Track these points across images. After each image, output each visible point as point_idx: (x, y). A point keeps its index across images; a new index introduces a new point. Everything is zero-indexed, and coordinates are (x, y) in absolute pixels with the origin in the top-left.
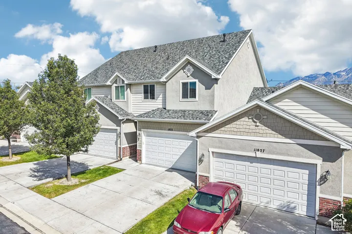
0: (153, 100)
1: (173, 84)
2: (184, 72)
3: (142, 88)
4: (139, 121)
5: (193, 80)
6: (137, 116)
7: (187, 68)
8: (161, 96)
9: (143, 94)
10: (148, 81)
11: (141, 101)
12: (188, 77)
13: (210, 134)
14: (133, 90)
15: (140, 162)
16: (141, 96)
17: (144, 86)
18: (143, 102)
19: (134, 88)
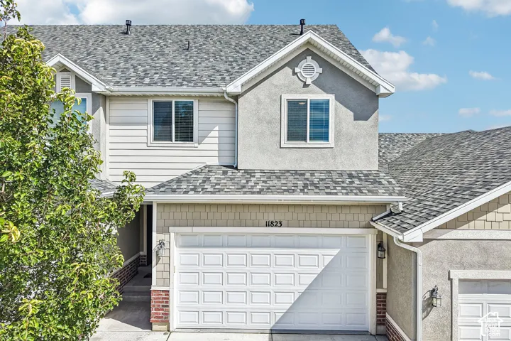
0: (188, 144)
1: (259, 102)
2: (294, 73)
3: (148, 111)
4: (158, 205)
5: (321, 96)
6: (154, 190)
7: (303, 64)
8: (215, 133)
9: (151, 128)
10: (170, 89)
11: (144, 146)
12: (306, 85)
13: (454, 231)
14: (113, 113)
15: (165, 327)
16: (144, 133)
17: (156, 105)
18: (149, 148)
19: (117, 109)
